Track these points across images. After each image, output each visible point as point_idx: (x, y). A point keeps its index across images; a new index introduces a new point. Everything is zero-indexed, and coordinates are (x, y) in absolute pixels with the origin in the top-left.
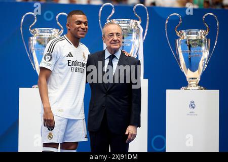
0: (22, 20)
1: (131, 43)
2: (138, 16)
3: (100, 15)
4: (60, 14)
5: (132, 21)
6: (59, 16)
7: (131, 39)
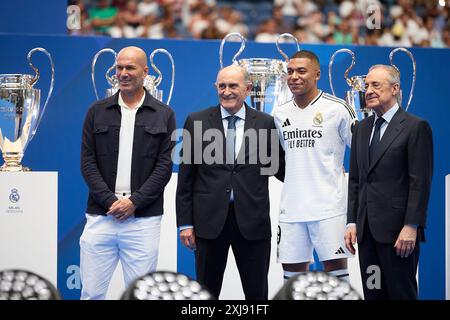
0: (95, 61)
1: (273, 97)
2: (283, 53)
3: (221, 53)
4: (155, 51)
5: (274, 61)
6: (155, 54)
7: (274, 91)
